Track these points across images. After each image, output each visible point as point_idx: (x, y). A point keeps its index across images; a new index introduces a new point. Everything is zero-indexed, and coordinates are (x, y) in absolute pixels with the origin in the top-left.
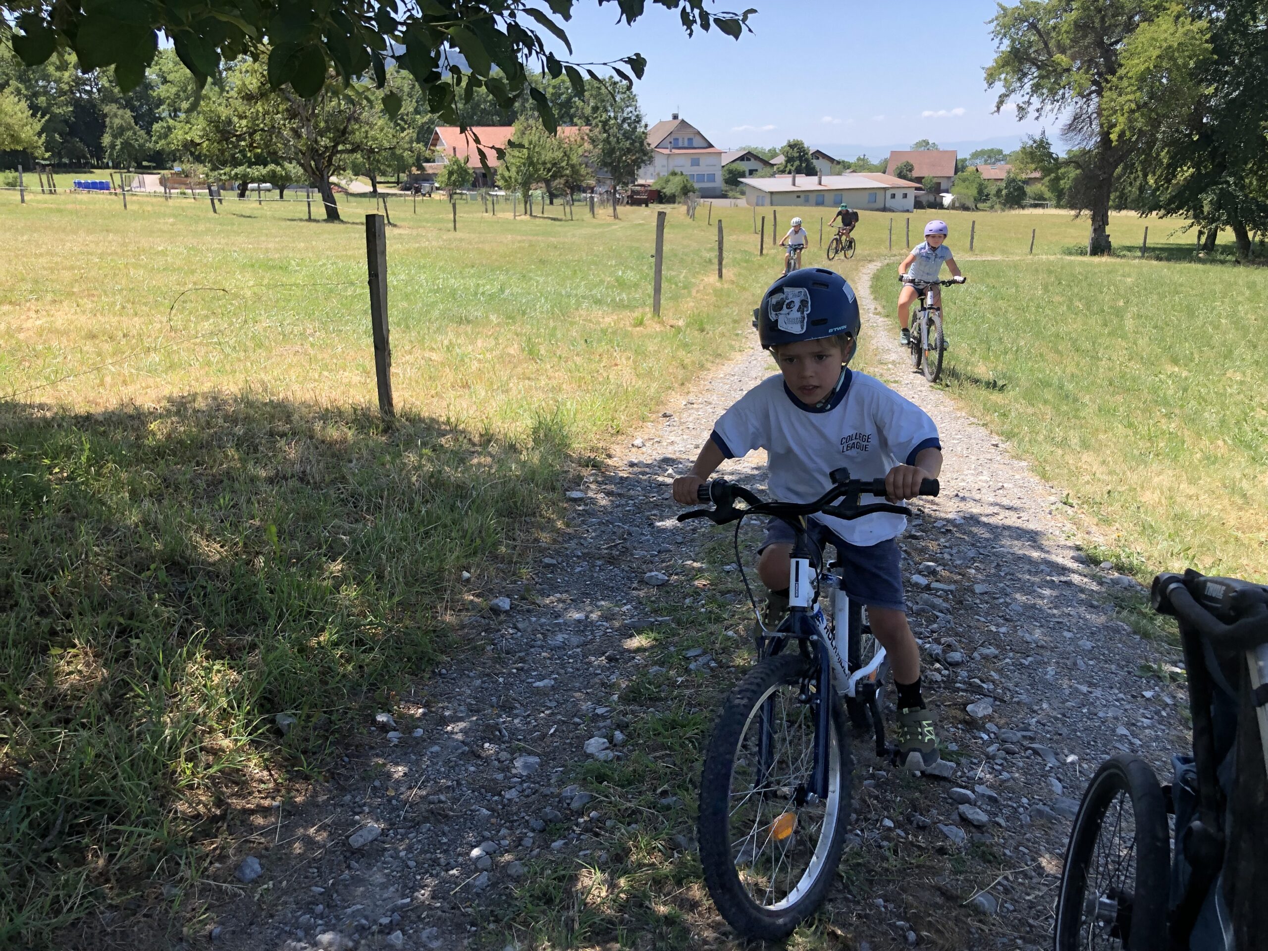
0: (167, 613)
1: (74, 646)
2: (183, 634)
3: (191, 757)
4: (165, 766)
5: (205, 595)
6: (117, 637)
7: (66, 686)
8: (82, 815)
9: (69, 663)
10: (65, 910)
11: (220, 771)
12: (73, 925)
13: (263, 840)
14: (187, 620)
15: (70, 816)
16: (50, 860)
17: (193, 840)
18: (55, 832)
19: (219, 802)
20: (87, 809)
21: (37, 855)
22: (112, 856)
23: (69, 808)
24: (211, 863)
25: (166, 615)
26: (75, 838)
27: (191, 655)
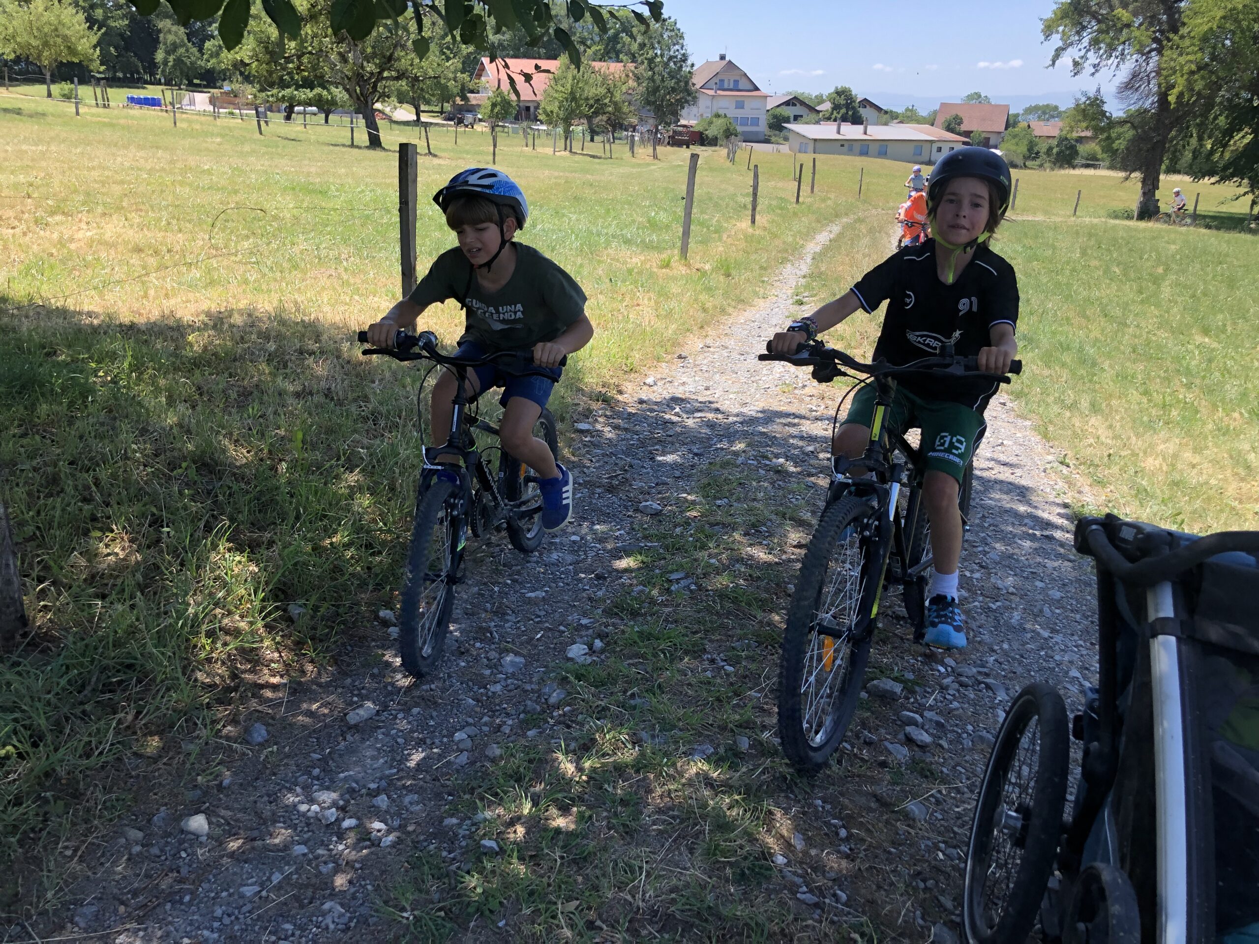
0: (194, 507)
1: (112, 531)
2: (208, 528)
3: (210, 634)
4: (188, 640)
5: (230, 495)
6: (150, 526)
7: (104, 566)
8: (114, 676)
9: (107, 546)
10: (96, 753)
11: (236, 649)
12: (103, 767)
13: (270, 711)
14: (213, 516)
15: (104, 677)
16: (84, 712)
17: (209, 706)
18: (89, 688)
19: (234, 676)
20: (118, 671)
21: (73, 706)
22: (138, 713)
23: (104, 669)
24: (224, 726)
25: (194, 509)
26: (108, 696)
27: (215, 547)
